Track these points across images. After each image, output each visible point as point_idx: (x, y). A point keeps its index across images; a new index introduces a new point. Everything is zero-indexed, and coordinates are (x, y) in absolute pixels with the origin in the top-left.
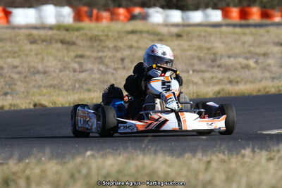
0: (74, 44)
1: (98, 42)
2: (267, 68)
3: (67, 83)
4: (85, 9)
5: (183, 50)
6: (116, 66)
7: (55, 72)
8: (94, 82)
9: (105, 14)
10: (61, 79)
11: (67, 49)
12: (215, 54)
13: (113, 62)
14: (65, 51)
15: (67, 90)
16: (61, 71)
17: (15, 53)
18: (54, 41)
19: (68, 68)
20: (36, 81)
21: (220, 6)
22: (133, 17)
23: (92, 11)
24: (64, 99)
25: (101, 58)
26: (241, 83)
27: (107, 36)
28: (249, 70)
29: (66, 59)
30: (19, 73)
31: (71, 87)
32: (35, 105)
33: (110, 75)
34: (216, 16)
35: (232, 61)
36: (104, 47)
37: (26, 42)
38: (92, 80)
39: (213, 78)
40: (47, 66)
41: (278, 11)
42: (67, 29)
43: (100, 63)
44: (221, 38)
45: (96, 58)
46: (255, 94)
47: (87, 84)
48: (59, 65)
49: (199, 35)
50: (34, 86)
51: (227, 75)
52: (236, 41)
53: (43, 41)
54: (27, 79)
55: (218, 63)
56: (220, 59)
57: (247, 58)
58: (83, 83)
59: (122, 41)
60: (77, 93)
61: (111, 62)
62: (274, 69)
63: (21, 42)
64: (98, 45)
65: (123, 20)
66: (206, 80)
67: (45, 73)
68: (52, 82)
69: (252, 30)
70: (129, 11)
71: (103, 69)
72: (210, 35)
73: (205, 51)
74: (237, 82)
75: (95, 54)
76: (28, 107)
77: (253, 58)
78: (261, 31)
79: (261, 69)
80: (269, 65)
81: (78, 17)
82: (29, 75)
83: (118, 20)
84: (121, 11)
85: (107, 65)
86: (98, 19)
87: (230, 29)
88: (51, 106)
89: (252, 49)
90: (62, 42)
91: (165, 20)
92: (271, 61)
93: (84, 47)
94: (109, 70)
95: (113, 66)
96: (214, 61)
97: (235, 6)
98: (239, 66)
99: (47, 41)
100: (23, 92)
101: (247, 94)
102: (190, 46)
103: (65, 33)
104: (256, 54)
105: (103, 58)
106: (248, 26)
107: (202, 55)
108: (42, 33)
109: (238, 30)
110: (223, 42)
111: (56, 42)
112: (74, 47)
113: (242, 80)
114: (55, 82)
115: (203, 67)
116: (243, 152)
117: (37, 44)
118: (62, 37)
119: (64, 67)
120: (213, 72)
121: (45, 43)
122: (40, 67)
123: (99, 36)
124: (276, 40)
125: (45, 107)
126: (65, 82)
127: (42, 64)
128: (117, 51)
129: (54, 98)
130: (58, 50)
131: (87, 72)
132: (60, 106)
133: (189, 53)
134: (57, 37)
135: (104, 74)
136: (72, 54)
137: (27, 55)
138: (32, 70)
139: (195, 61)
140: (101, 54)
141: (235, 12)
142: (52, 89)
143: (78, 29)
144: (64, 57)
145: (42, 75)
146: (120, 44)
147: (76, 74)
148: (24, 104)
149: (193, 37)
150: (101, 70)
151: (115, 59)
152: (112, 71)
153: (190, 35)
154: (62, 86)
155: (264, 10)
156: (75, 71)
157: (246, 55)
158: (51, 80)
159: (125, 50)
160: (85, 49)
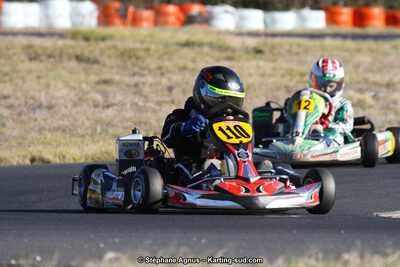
0: (96, 62)
1: (134, 60)
2: (392, 105)
3: (83, 124)
4: (117, 5)
5: (263, 75)
6: (160, 99)
7: (66, 107)
8: (125, 124)
9: (147, 14)
10: (74, 118)
11: (85, 70)
13: (156, 92)
14: (82, 76)
15: (83, 136)
16: (75, 104)
17: (6, 74)
18: (65, 57)
19: (86, 100)
20: (36, 120)
21: (323, 4)
22: (189, 20)
23: (126, 9)
24: (79, 152)
25: (136, 85)
27: (148, 50)
28: (364, 109)
29: (84, 86)
30: (11, 107)
31: (89, 132)
32: (33, 160)
33: (150, 114)
34: (316, 20)
36: (143, 68)
37: (24, 57)
38: (122, 121)
40: (54, 97)
42: (87, 39)
43: (135, 94)
45: (128, 85)
47: (113, 126)
48: (73, 96)
49: (290, 52)
50: (33, 129)
53: (50, 56)
54: (23, 117)
57: (361, 91)
58: (107, 125)
59: (170, 60)
60: (98, 141)
61: (153, 92)
63: (15, 58)
64: (134, 65)
65: (174, 24)
67: (50, 107)
68: (61, 123)
69: (371, 44)
70: (183, 9)
71: (140, 103)
72: (306, 51)
73: (298, 78)
75: (127, 79)
76: (21, 162)
77: (371, 91)
78: (385, 46)
79: (382, 108)
81: (105, 18)
82: (25, 110)
83: (166, 23)
84: (172, 9)
85: (146, 97)
86: (136, 21)
87: (338, 42)
88: (57, 161)
89: (372, 77)
90: (78, 58)
91: (238, 26)
92: (398, 96)
93: (112, 67)
94: (149, 104)
95: (155, 99)
97: (346, 5)
99: (55, 56)
100: (16, 138)
102: (274, 69)
103: (83, 43)
104: (375, 83)
105: (141, 86)
106: (365, 37)
107: (291, 84)
108: (48, 43)
109: (349, 44)
111: (69, 58)
112: (96, 67)
114: (66, 123)
117: (41, 61)
118: (78, 52)
119: (80, 99)
121: (52, 60)
122: (43, 98)
123: (131, 50)
125: (48, 162)
126: (80, 123)
127: (47, 93)
128: (162, 74)
129: (61, 149)
130: (71, 72)
131: (115, 107)
132: (72, 161)
133: (272, 80)
134: (70, 50)
135: (141, 112)
136: (94, 78)
137: (23, 78)
138: (32, 102)
140: (137, 79)
141: (346, 14)
143: (103, 39)
144: (81, 82)
145: (45, 111)
146: (167, 64)
147: (97, 110)
148: (16, 157)
149: (280, 54)
150: (136, 104)
151: (159, 88)
152: (153, 106)
153: (275, 51)
154: (76, 130)
155: (391, 12)
156: (96, 106)
157: (360, 86)
158: (60, 119)
159: (174, 73)
160: (114, 71)
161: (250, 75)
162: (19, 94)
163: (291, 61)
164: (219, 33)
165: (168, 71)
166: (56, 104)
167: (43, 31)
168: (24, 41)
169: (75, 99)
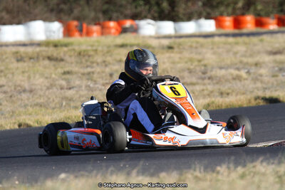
0: (62, 60)
1: (87, 58)
2: (259, 78)
3: (53, 101)
4: (75, 23)
5: (174, 63)
6: (105, 82)
7: (41, 90)
9: (95, 28)
10: (47, 97)
11: (54, 66)
12: (205, 66)
13: (102, 78)
14: (53, 68)
15: (54, 109)
16: (48, 88)
17: (2, 71)
18: (41, 58)
19: (55, 85)
20: (22, 100)
21: (213, 15)
22: (124, 31)
23: (82, 26)
24: (48, 119)
25: (89, 73)
26: (232, 95)
27: (96, 51)
28: (240, 81)
29: (53, 76)
30: (5, 92)
31: (58, 106)
32: (20, 125)
33: (98, 92)
34: (209, 26)
35: (223, 72)
36: (92, 63)
37: (13, 60)
38: (79, 98)
39: (203, 90)
40: (33, 84)
41: (273, 18)
42: (56, 46)
43: (88, 79)
44: (212, 49)
45: (83, 74)
46: (245, 106)
47: (73, 101)
48: (46, 83)
49: (191, 47)
50: (20, 106)
51: (217, 87)
52: (228, 51)
53: (31, 58)
54: (13, 99)
55: (208, 74)
56: (211, 71)
57: (238, 69)
58: (70, 100)
59: (111, 56)
60: (64, 111)
61: (100, 78)
62: (266, 79)
63: (7, 60)
64: (87, 61)
65: (114, 34)
66: (197, 94)
67: (31, 91)
68: (39, 101)
69: (245, 39)
70: (119, 24)
71: (91, 85)
72: (202, 46)
73: (196, 63)
74: (228, 94)
75: (82, 71)
76: (12, 128)
77: (245, 69)
78: (255, 40)
79: (253, 79)
80: (261, 75)
81: (68, 32)
82: (15, 94)
83: (110, 33)
84: (112, 24)
85: (95, 81)
86: (89, 33)
87: (223, 39)
88: (36, 125)
89: (245, 60)
90: (50, 58)
91: (156, 33)
92: (263, 71)
93: (72, 63)
94: (97, 86)
95: (101, 82)
96: (204, 73)
97: (228, 15)
98: (230, 77)
99: (34, 58)
100: (9, 112)
101: (237, 107)
102: (180, 58)
103: (52, 49)
104: (247, 63)
105: (91, 74)
106: (241, 35)
107: (192, 67)
108: (30, 49)
109: (231, 40)
110: (214, 53)
111: (44, 59)
112: (62, 63)
113: (233, 91)
114: (42, 100)
115: (194, 80)
116: (219, 168)
117: (24, 62)
118: (49, 54)
119: (51, 85)
120: (204, 84)
121: (32, 60)
122: (27, 86)
123: (85, 51)
124: (269, 49)
125: (30, 126)
126: (51, 99)
127: (29, 82)
128: (106, 66)
129: (39, 117)
130: (45, 67)
131: (75, 89)
133: (179, 65)
134: (44, 54)
135: (92, 91)
136: (60, 70)
137: (13, 73)
138: (19, 88)
139: (186, 74)
140: (89, 70)
141: (228, 21)
142: (38, 108)
143: (66, 45)
144: (51, 74)
145: (28, 94)
146: (109, 59)
147: (63, 91)
148: (9, 124)
149: (184, 49)
150: (89, 86)
151: (104, 75)
152: (100, 87)
153: (181, 47)
154: (49, 105)
155: (258, 18)
156: (62, 89)
157: (237, 66)
158: (37, 98)
159: (113, 65)
160: (73, 65)
161: (164, 63)
162: (10, 84)
163: (191, 53)
164: (144, 37)
165: (110, 64)
166: (35, 89)
167: (26, 43)
168: (14, 49)
169: (48, 85)
